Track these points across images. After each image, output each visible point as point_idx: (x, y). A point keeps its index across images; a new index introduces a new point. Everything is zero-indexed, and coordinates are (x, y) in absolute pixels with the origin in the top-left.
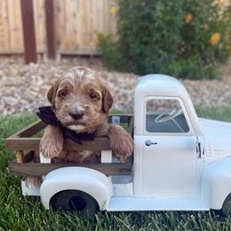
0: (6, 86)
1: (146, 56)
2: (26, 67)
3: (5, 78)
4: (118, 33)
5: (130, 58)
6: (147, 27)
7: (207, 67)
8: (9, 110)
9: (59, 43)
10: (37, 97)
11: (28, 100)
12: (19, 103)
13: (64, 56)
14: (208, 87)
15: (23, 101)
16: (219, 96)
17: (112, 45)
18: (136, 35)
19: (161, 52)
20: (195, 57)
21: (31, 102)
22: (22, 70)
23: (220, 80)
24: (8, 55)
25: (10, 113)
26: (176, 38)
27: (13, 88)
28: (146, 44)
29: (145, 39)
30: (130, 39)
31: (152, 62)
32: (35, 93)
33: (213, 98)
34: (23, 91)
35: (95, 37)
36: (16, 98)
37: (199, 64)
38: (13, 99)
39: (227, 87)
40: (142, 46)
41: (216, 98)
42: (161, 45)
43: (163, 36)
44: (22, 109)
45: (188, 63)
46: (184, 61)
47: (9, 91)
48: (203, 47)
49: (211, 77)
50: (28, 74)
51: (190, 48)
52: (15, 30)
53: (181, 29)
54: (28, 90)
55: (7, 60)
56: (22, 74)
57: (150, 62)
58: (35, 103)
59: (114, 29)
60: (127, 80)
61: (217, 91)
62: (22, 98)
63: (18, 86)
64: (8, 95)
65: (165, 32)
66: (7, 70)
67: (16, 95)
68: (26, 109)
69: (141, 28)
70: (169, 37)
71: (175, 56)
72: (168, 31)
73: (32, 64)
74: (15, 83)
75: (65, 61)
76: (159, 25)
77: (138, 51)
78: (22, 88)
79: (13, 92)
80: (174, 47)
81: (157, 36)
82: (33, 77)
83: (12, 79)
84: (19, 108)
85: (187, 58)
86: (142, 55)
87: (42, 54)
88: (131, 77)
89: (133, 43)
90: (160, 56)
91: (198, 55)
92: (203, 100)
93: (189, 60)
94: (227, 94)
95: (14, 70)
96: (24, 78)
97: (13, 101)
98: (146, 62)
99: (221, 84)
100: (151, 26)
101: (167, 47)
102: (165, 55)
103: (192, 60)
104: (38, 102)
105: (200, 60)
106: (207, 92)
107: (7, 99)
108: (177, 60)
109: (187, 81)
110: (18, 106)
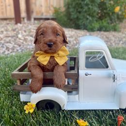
0: (6, 37)
1: (80, 19)
2: (16, 26)
3: (5, 32)
4: (65, 6)
5: (71, 20)
6: (80, 4)
7: (113, 25)
8: (8, 50)
9: (33, 12)
10: (23, 43)
11: (18, 45)
12: (14, 47)
13: (35, 19)
14: (114, 36)
15: (16, 46)
16: (120, 41)
17: (61, 12)
18: (74, 8)
19: (88, 17)
20: (106, 19)
21: (20, 46)
22: (14, 28)
23: (120, 31)
24: (5, 19)
25: (9, 52)
26: (96, 9)
27: (10, 38)
28: (80, 12)
29: (79, 10)
30: (71, 10)
31: (83, 22)
32: (21, 41)
33: (116, 42)
34: (15, 40)
35: (52, 8)
36: (12, 44)
37: (108, 23)
38: (10, 45)
39: (124, 35)
40: (78, 14)
41: (118, 42)
42: (88, 13)
43: (89, 8)
44: (15, 50)
45: (102, 23)
46: (100, 22)
47: (8, 39)
48: (111, 14)
49: (115, 30)
50: (17, 30)
51: (103, 14)
52: (9, 5)
53: (99, 4)
54: (18, 39)
55: (5, 22)
56: (14, 30)
57: (82, 22)
58: (22, 46)
59: (62, 5)
60: (70, 32)
61: (119, 38)
62: (15, 44)
63: (12, 37)
64: (7, 42)
65: (90, 6)
66: (6, 28)
67: (12, 42)
68: (18, 50)
69: (77, 4)
70: (92, 9)
71: (95, 19)
72: (92, 5)
73: (19, 24)
74: (10, 35)
75: (36, 22)
76: (87, 2)
77: (75, 16)
78: (14, 38)
79: (10, 40)
80: (95, 14)
81: (86, 8)
82: (20, 32)
83: (9, 33)
84: (14, 49)
85: (102, 20)
86: (78, 18)
87: (24, 18)
88: (72, 31)
89: (73, 12)
90: (87, 19)
91: (108, 18)
92: (111, 43)
93: (103, 21)
94: (124, 39)
95: (10, 28)
96: (15, 32)
97: (10, 46)
98: (80, 22)
99: (120, 34)
100: (82, 3)
101: (91, 14)
102: (90, 18)
103: (105, 21)
104: (23, 46)
105: (109, 21)
106: (113, 39)
107: (7, 44)
108: (97, 21)
109: (102, 32)
110: (13, 49)
